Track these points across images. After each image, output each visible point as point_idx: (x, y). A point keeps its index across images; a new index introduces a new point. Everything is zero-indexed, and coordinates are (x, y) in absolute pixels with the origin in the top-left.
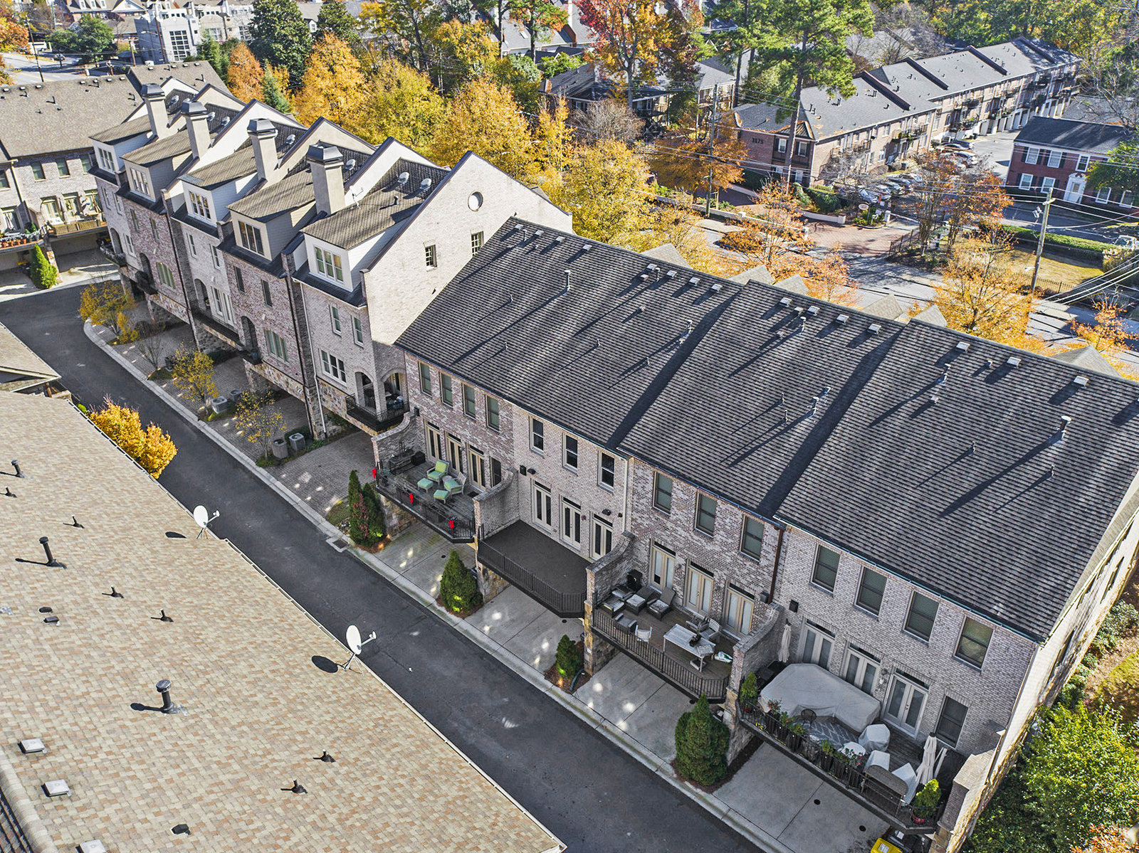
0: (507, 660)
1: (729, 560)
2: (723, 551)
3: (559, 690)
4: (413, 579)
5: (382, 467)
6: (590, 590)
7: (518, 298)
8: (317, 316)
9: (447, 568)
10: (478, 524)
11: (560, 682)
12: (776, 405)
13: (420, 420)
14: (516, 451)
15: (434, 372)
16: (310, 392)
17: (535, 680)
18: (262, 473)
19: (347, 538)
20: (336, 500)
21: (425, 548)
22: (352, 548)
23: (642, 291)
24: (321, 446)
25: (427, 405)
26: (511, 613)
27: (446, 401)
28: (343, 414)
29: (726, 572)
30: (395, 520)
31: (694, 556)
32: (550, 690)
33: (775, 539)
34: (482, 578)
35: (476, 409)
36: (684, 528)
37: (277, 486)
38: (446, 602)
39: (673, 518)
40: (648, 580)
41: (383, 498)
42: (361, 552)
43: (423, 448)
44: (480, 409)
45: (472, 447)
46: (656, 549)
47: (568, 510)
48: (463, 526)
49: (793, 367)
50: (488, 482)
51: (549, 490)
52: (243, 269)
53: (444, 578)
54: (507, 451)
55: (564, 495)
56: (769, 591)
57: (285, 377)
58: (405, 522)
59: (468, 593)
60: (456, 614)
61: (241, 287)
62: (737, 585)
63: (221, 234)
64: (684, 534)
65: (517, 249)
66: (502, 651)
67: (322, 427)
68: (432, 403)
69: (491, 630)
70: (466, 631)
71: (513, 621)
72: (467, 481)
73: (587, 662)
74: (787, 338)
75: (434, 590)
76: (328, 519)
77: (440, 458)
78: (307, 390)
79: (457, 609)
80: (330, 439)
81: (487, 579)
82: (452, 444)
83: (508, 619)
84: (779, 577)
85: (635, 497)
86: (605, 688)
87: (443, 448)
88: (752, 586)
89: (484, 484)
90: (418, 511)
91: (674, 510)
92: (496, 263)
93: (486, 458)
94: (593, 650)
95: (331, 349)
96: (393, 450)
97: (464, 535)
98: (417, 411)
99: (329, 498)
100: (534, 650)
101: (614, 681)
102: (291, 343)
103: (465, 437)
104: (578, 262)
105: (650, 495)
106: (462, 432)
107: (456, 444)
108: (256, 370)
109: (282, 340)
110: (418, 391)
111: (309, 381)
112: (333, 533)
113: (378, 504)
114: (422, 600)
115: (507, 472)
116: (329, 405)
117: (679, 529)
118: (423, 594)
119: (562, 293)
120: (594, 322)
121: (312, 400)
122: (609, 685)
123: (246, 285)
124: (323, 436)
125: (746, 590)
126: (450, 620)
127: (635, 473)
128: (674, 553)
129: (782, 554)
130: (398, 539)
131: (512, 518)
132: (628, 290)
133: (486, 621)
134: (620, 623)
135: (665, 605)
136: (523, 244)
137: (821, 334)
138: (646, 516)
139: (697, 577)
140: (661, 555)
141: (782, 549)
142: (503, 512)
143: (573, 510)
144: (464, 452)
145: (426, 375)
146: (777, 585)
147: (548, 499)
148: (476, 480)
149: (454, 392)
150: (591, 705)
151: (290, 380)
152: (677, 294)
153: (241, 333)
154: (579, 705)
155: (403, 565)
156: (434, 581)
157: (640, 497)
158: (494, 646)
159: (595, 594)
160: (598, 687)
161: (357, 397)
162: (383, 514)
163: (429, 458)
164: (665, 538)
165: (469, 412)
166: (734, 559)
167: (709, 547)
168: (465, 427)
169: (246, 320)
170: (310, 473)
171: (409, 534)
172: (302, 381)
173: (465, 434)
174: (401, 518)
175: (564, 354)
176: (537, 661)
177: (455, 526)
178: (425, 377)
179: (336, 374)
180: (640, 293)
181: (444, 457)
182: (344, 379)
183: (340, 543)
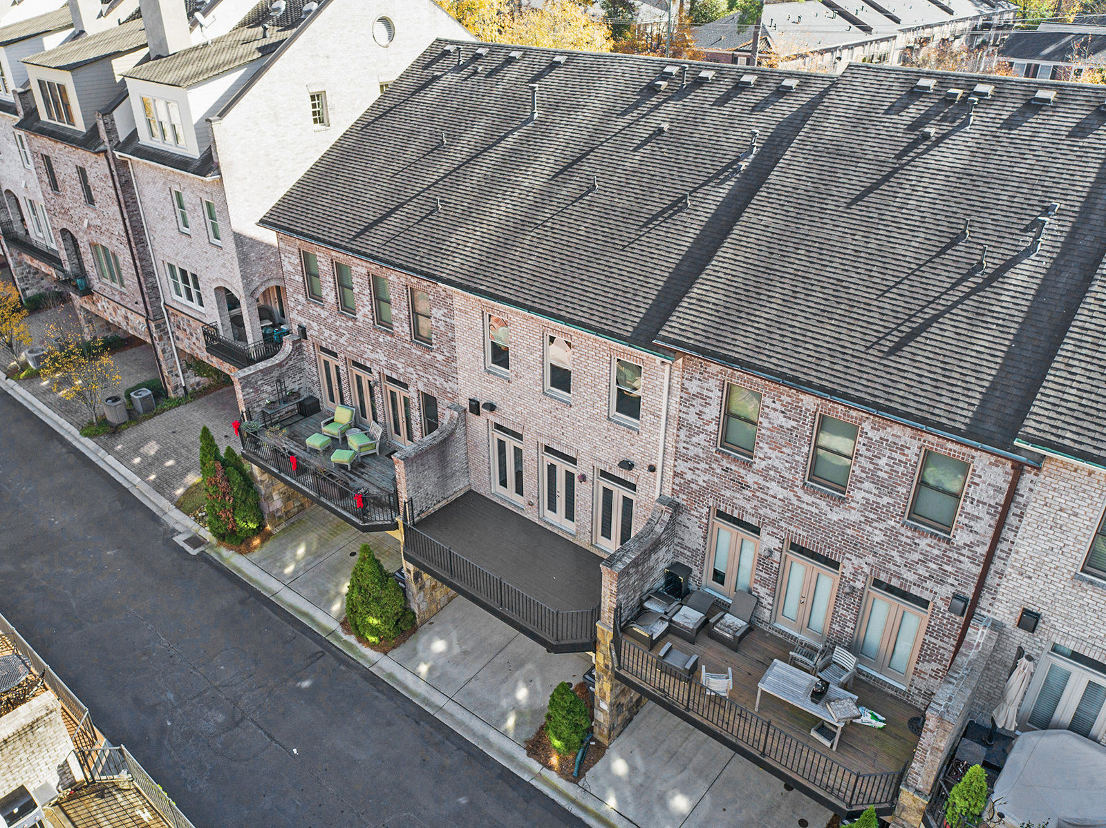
0: (461, 723)
1: (879, 537)
2: (868, 521)
3: (553, 777)
4: (305, 592)
5: (250, 418)
6: (608, 602)
7: (455, 137)
8: (156, 209)
9: (355, 573)
10: (404, 497)
11: (554, 760)
12: (953, 243)
13: (308, 346)
14: (462, 375)
15: (323, 260)
16: (157, 327)
17: (511, 758)
18: (88, 446)
19: (206, 534)
20: (193, 478)
21: (323, 543)
22: (212, 547)
23: (660, 104)
24: (180, 404)
25: (317, 318)
26: (461, 640)
27: (346, 307)
28: (203, 355)
29: (870, 559)
30: (277, 503)
31: (801, 534)
32: (538, 776)
33: (998, 490)
34: (413, 587)
35: (394, 312)
36: (782, 481)
37: (109, 462)
38: (357, 627)
39: (759, 464)
40: (701, 580)
41: (256, 470)
42: (224, 552)
43: (315, 389)
44: (398, 312)
45: (390, 379)
46: (719, 523)
47: (552, 469)
48: (379, 503)
50: (417, 434)
51: (519, 437)
52: (52, 155)
53: (352, 587)
54: (446, 377)
55: (546, 442)
56: (969, 592)
57: (123, 310)
58: (294, 505)
59: (391, 611)
60: (373, 646)
61: (54, 185)
62: (895, 583)
63: (20, 108)
64: (782, 493)
65: (449, 76)
66: (451, 708)
67: (178, 379)
68: (324, 314)
69: (431, 670)
70: (391, 676)
71: (465, 653)
72: (384, 435)
73: (599, 724)
74: (945, 136)
75: (337, 607)
76: (179, 505)
77: (342, 402)
78: (152, 325)
79: (372, 639)
80: (192, 396)
81: (421, 588)
82: (359, 378)
83: (457, 650)
84: (997, 564)
85: (683, 433)
86: (633, 769)
87: (344, 386)
88: (929, 584)
89: (410, 438)
90: (306, 485)
91: (763, 449)
92: (416, 98)
93: (412, 394)
94: (611, 705)
95: (180, 258)
96: (268, 393)
97: (380, 517)
98: (303, 331)
99: (184, 475)
100: (504, 703)
101: (647, 756)
102: (125, 257)
103: (377, 361)
104: (547, 79)
105: (713, 427)
106: (372, 356)
107: (365, 377)
108: (87, 307)
109: (114, 254)
110: (301, 298)
111: (155, 311)
112: (183, 524)
113: (248, 481)
114: (318, 625)
115: (448, 413)
116: (184, 345)
117: (772, 485)
118: (319, 615)
119: (525, 123)
120: (584, 156)
121: (161, 339)
122: (639, 762)
123: (60, 178)
124: (181, 392)
125: (915, 591)
126: (363, 656)
127: (683, 388)
128: (756, 530)
129: (1012, 520)
130: (283, 530)
131: (458, 487)
132: (636, 106)
133: (421, 654)
134: (668, 661)
135: (740, 623)
136: (459, 68)
137: (1009, 124)
138: (703, 466)
139: (799, 570)
140: (727, 535)
141: (1014, 509)
142: (445, 478)
143: (562, 467)
144: (377, 389)
145: (313, 271)
146: (991, 580)
147: (518, 452)
148: (398, 432)
149: (356, 290)
150: (612, 802)
151: (129, 314)
152: (722, 101)
153: (63, 255)
154: (591, 804)
155: (289, 570)
156: (338, 594)
157: (693, 431)
158: (438, 699)
159: (618, 610)
160: (620, 767)
161: (220, 327)
162: (257, 493)
163: (326, 404)
164: (741, 503)
165: (382, 321)
166: (892, 534)
167: (835, 515)
168: (376, 345)
169: (68, 236)
170: (158, 442)
171: (300, 521)
172: (144, 313)
173: (378, 358)
174: (287, 498)
175: (537, 206)
176: (511, 722)
177: (365, 503)
178: (310, 273)
179: (190, 298)
180: (657, 107)
181: (347, 400)
182: (201, 304)
183: (195, 541)
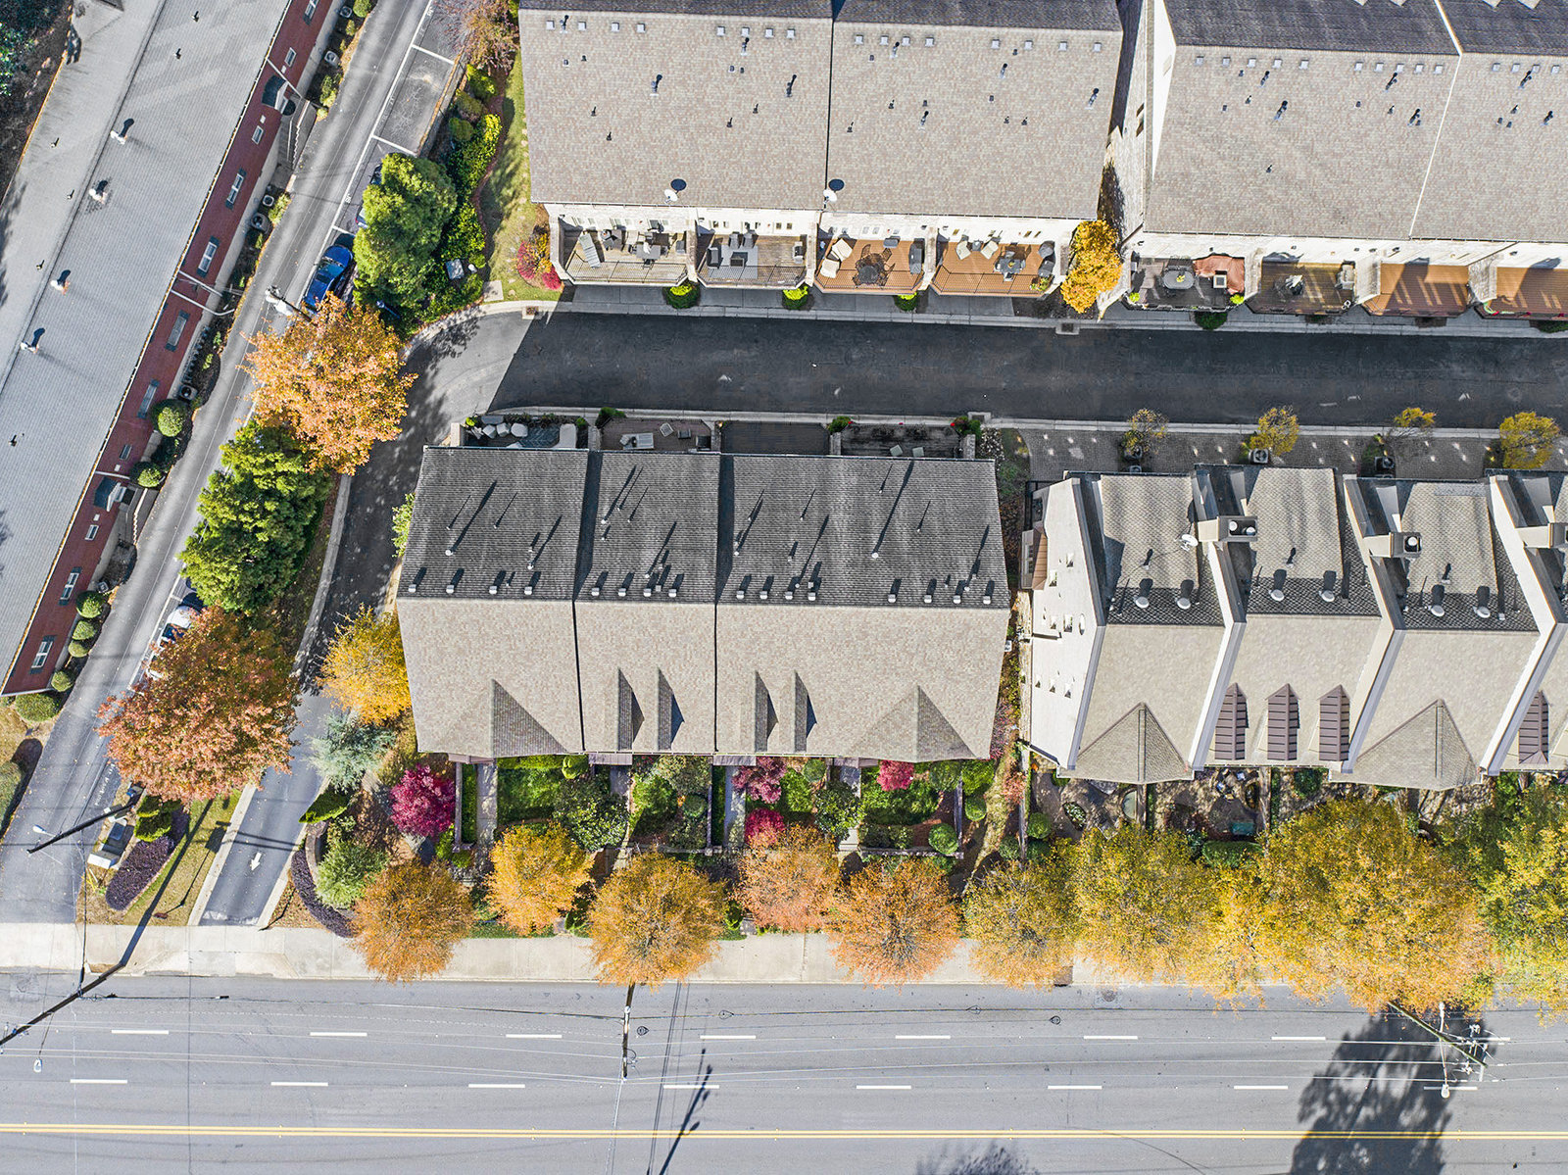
12: (632, 517)
49: (636, 545)
132: (816, 568)
137: (631, 575)
152: (770, 578)
175: (824, 503)
180: (804, 570)
